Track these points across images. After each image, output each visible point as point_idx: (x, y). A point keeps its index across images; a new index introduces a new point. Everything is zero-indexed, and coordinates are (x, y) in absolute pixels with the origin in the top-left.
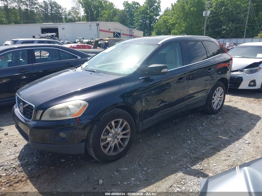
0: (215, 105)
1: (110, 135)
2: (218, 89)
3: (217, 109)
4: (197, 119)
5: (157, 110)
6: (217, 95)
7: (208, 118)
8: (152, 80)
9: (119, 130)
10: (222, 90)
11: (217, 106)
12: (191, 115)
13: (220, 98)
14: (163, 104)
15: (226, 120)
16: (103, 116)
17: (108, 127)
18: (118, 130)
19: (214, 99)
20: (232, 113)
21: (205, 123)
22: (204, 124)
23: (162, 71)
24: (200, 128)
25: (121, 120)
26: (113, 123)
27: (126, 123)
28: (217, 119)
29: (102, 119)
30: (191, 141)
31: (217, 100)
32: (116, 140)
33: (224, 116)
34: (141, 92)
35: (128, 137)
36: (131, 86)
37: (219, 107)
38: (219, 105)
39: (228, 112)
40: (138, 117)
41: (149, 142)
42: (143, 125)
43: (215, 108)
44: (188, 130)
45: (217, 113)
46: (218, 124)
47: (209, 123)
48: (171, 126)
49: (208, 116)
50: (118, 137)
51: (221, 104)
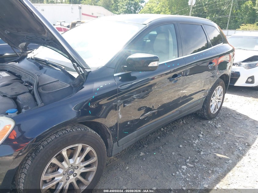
0: (213, 108)
1: (61, 171)
2: (217, 88)
3: (214, 113)
4: (191, 126)
5: (140, 122)
6: (216, 96)
7: (204, 125)
8: (134, 78)
9: (77, 160)
10: (222, 90)
11: (215, 109)
12: (183, 121)
13: (219, 99)
14: (149, 113)
15: (227, 129)
16: (45, 143)
17: (54, 161)
18: (75, 162)
19: (212, 101)
20: (232, 118)
21: (202, 133)
22: (201, 136)
23: (150, 65)
24: (196, 143)
25: (80, 146)
26: (64, 153)
27: (89, 149)
28: (216, 127)
29: (42, 148)
30: (186, 165)
31: (215, 102)
32: (72, 177)
33: (223, 123)
34: (115, 98)
35: (94, 168)
36: (99, 88)
37: (217, 110)
38: (217, 108)
39: (227, 117)
40: (111, 135)
41: (128, 168)
42: (118, 146)
43: (212, 112)
44: (181, 146)
45: (214, 118)
46: (218, 135)
47: (206, 133)
48: (159, 138)
49: (205, 122)
50: (76, 171)
51: (219, 107)
